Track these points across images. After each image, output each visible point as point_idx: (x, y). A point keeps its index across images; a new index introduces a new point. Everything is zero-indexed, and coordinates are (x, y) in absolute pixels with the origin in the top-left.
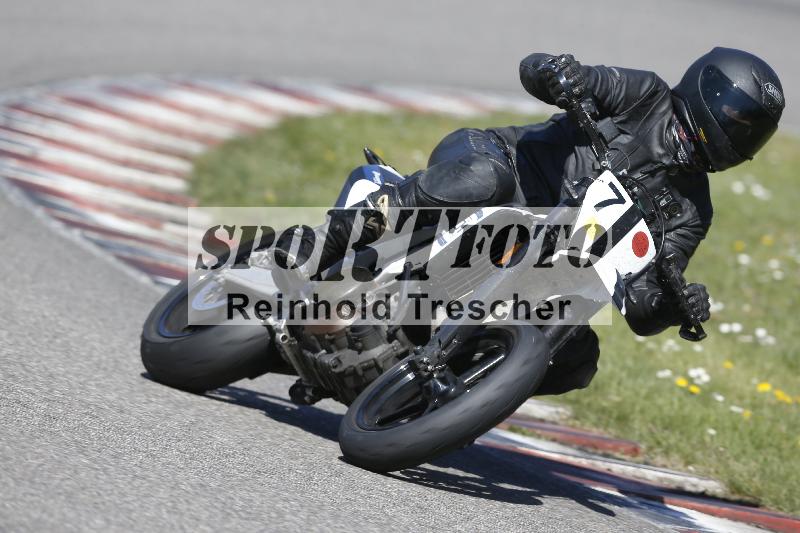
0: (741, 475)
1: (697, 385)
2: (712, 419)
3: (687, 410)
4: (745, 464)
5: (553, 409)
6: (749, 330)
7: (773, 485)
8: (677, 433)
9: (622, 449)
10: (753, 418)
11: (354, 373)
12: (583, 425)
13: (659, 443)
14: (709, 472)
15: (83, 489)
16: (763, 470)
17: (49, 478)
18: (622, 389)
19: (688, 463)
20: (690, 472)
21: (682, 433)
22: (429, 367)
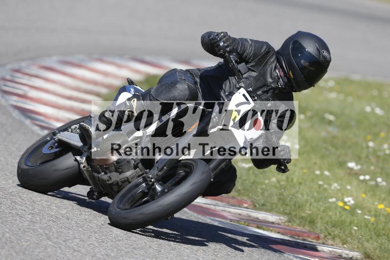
0: (370, 250)
1: (348, 206)
2: (356, 222)
3: (343, 218)
4: (371, 244)
5: (278, 218)
6: (373, 178)
7: (386, 254)
8: (339, 228)
9: (312, 237)
10: (375, 221)
11: (117, 184)
12: (292, 225)
13: (330, 234)
14: (354, 248)
15: (49, 257)
16: (381, 247)
17: (33, 251)
18: (312, 208)
19: (344, 244)
20: (345, 248)
21: (341, 229)
22: (153, 180)
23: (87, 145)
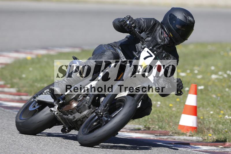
11: (80, 120)
22: (101, 113)
23: (56, 100)
